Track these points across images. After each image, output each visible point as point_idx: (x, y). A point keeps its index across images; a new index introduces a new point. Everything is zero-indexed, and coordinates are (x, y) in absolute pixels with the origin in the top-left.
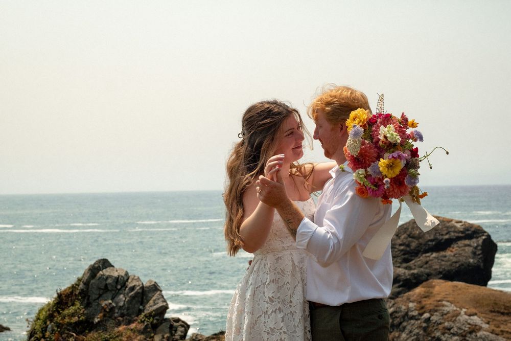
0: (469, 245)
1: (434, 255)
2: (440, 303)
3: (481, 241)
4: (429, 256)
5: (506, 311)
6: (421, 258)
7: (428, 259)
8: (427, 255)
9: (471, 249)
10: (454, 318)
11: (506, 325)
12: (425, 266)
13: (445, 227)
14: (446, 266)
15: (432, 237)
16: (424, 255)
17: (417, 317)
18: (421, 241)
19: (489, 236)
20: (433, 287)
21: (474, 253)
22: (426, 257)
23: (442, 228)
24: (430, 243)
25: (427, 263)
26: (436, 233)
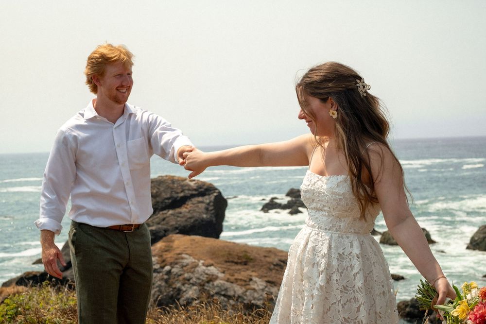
0: (202, 202)
1: (171, 212)
2: (180, 256)
3: (212, 197)
4: (166, 214)
5: (239, 261)
6: (159, 215)
7: (165, 216)
8: (165, 212)
9: (203, 205)
10: (193, 270)
11: (240, 273)
12: (163, 223)
13: (180, 186)
14: (181, 221)
15: (168, 196)
16: (161, 213)
17: (159, 270)
18: (158, 199)
19: (220, 193)
20: (172, 241)
21: (207, 209)
22: (163, 214)
23: (177, 187)
24: (167, 201)
25: (164, 219)
26: (172, 192)
